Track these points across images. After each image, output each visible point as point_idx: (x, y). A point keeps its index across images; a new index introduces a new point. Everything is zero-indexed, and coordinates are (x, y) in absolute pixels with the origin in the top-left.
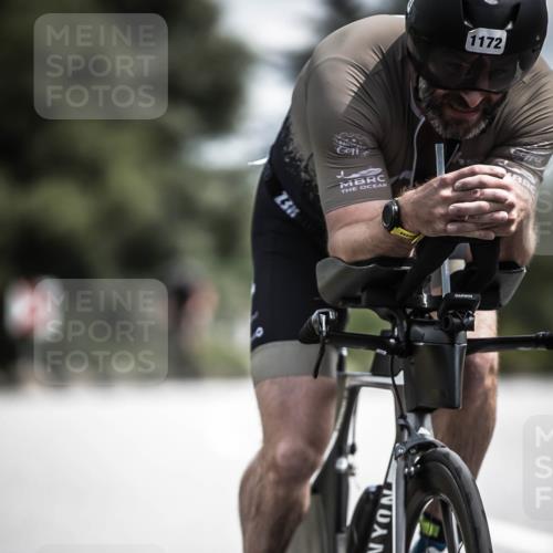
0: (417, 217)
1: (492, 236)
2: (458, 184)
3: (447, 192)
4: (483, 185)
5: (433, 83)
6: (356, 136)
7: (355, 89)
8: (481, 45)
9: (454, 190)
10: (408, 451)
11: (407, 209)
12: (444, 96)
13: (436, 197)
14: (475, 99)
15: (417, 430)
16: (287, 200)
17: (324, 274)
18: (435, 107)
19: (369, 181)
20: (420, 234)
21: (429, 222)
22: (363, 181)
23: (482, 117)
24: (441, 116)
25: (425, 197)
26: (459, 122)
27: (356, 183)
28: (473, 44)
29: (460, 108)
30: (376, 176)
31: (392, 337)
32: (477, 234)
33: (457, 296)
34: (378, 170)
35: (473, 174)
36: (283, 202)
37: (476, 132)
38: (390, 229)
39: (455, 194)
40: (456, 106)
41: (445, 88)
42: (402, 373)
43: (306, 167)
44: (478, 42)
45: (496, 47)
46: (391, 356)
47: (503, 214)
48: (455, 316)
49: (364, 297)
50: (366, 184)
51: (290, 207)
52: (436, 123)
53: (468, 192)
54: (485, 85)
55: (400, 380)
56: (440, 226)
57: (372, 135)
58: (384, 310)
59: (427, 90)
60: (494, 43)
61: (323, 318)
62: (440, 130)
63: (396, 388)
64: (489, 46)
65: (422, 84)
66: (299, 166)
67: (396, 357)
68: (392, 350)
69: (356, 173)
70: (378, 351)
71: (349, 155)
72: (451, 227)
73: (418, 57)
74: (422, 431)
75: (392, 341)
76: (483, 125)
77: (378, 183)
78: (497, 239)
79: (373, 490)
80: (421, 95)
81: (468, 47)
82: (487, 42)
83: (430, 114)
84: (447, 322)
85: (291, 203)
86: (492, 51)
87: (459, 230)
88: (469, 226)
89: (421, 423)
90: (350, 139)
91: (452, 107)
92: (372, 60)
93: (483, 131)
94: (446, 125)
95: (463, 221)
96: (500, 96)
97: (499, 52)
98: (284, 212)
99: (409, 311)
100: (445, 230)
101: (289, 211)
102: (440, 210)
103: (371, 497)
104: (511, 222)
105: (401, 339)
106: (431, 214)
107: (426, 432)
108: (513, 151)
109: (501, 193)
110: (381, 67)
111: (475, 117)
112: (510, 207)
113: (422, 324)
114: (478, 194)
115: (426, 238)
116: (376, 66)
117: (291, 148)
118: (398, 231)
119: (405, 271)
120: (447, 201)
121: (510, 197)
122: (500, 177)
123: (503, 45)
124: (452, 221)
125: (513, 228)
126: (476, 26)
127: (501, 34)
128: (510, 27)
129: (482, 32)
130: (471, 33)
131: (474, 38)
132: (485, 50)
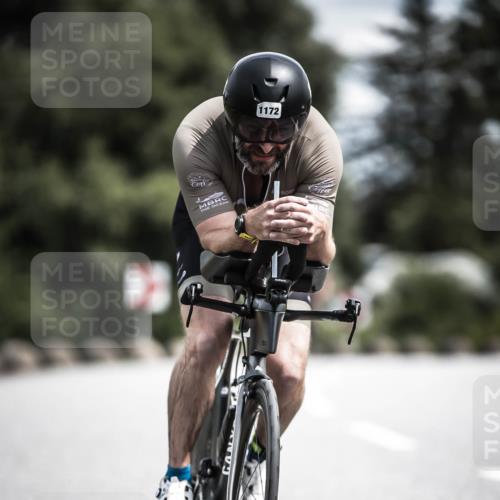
1: (298, 243)
2: (278, 207)
3: (271, 212)
4: (292, 210)
5: (243, 140)
8: (266, 113)
9: (276, 211)
11: (249, 221)
12: (250, 147)
13: (264, 215)
14: (268, 148)
15: (255, 367)
17: (204, 261)
19: (216, 201)
20: (256, 238)
21: (260, 230)
22: (213, 202)
23: (276, 160)
26: (261, 164)
27: (208, 204)
28: (261, 112)
29: (261, 154)
30: (220, 197)
31: (244, 305)
32: (289, 241)
33: (279, 280)
35: (288, 202)
38: (238, 234)
39: (276, 213)
40: (258, 153)
41: (249, 142)
42: (250, 330)
44: (264, 111)
45: (276, 113)
47: (305, 230)
48: (275, 292)
50: (215, 203)
53: (283, 213)
56: (265, 234)
59: (239, 144)
60: (274, 111)
61: (194, 288)
64: (271, 113)
65: (237, 140)
68: (241, 314)
69: (207, 197)
71: (200, 187)
72: (272, 235)
74: (258, 368)
75: (243, 308)
76: (277, 165)
77: (223, 201)
78: (302, 245)
80: (237, 148)
81: (258, 114)
82: (269, 111)
86: (273, 116)
87: (277, 237)
88: (284, 235)
89: (258, 363)
92: (205, 127)
93: (277, 169)
94: (253, 165)
95: (280, 231)
97: (278, 116)
100: (269, 237)
102: (266, 224)
104: (310, 235)
105: (248, 307)
106: (261, 225)
107: (261, 369)
108: (309, 187)
109: (304, 215)
111: (271, 160)
112: (310, 225)
113: (259, 297)
114: (289, 215)
115: (261, 242)
118: (243, 235)
120: (270, 218)
121: (310, 219)
122: (304, 205)
123: (280, 112)
124: (273, 231)
125: (312, 239)
126: (262, 101)
127: (278, 105)
128: (283, 100)
129: (266, 104)
130: (259, 105)
131: (261, 108)
132: (268, 116)
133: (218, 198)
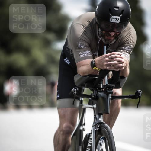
0: (99, 64)
1: (118, 70)
2: (110, 57)
3: (107, 59)
4: (116, 57)
5: (102, 30)
6: (83, 43)
7: (83, 31)
8: (114, 20)
9: (109, 58)
10: (96, 124)
11: (97, 62)
12: (105, 33)
13: (105, 60)
14: (113, 34)
16: (67, 60)
17: (76, 79)
18: (103, 36)
19: (87, 54)
20: (100, 69)
21: (103, 66)
22: (86, 54)
24: (104, 38)
25: (102, 60)
26: (109, 40)
27: (84, 55)
28: (112, 20)
29: (109, 36)
30: (89, 53)
31: (93, 95)
33: (109, 85)
34: (89, 51)
35: (114, 54)
36: (66, 60)
37: (113, 42)
39: (109, 59)
40: (108, 36)
41: (105, 31)
42: (95, 104)
43: (71, 51)
44: (113, 19)
46: (93, 100)
47: (121, 65)
48: (108, 90)
49: (86, 85)
50: (86, 55)
51: (68, 62)
52: (103, 40)
53: (112, 59)
54: (115, 30)
55: (95, 106)
56: (105, 67)
57: (88, 43)
58: (91, 88)
59: (101, 32)
60: (117, 20)
61: (75, 90)
62: (104, 42)
63: (94, 108)
64: (116, 21)
65: (100, 30)
66: (69, 51)
67: (94, 100)
68: (93, 98)
69: (84, 52)
70: (89, 99)
71: (82, 48)
72: (108, 68)
73: (98, 23)
74: (100, 119)
75: (93, 96)
76: (115, 41)
77: (89, 55)
78: (119, 71)
79: (88, 134)
80: (99, 33)
81: (111, 21)
82: (115, 20)
83: (102, 38)
84: (106, 91)
85: (68, 61)
86: (116, 22)
89: (100, 117)
90: (82, 44)
91: (107, 36)
92: (87, 24)
94: (106, 40)
95: (111, 66)
96: (119, 33)
97: (119, 22)
98: (66, 63)
99: (97, 88)
100: (106, 68)
101: (67, 63)
102: (105, 63)
103: (88, 136)
104: (123, 66)
105: (95, 96)
106: (103, 64)
107: (101, 119)
108: (123, 48)
109: (121, 59)
110: (89, 26)
111: (113, 38)
112: (123, 63)
113: (100, 92)
114: (115, 60)
116: (88, 25)
117: (68, 46)
118: (95, 68)
119: (96, 78)
120: (107, 61)
122: (120, 55)
123: (119, 20)
124: (108, 66)
125: (123, 68)
126: (113, 16)
127: (119, 18)
128: (121, 16)
129: (114, 17)
130: (111, 17)
131: (112, 18)
132: (115, 22)
133: (88, 53)
